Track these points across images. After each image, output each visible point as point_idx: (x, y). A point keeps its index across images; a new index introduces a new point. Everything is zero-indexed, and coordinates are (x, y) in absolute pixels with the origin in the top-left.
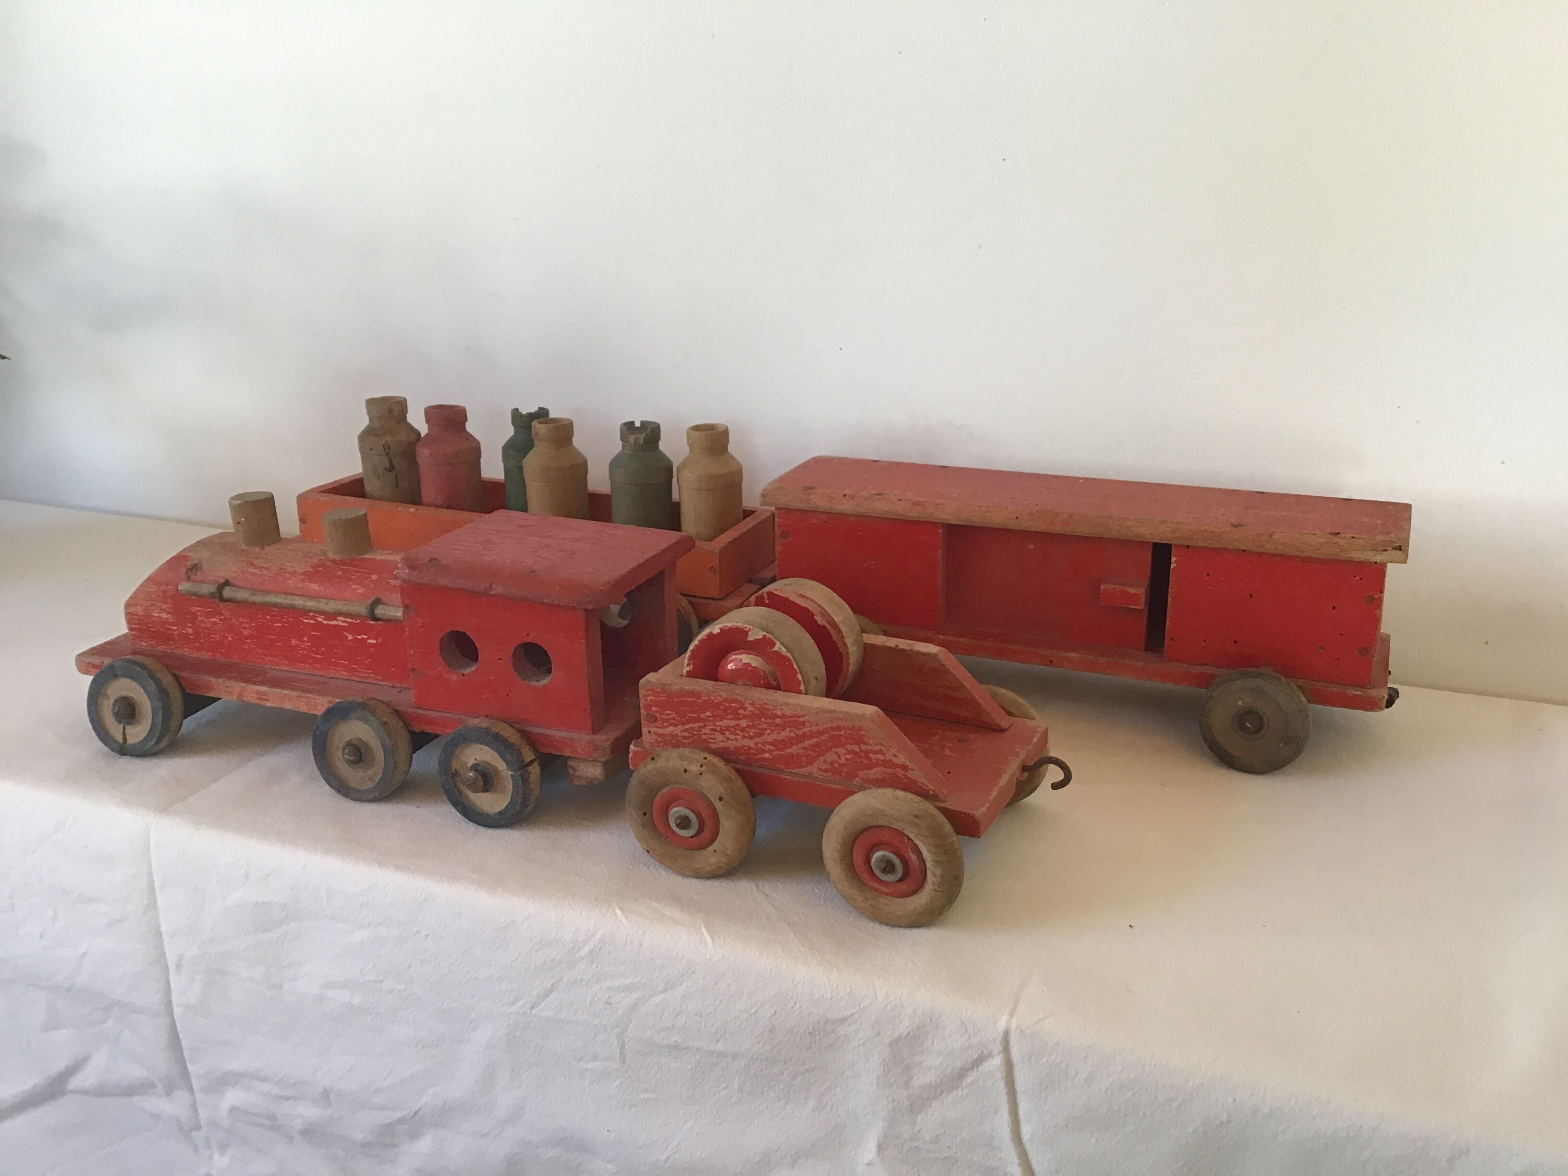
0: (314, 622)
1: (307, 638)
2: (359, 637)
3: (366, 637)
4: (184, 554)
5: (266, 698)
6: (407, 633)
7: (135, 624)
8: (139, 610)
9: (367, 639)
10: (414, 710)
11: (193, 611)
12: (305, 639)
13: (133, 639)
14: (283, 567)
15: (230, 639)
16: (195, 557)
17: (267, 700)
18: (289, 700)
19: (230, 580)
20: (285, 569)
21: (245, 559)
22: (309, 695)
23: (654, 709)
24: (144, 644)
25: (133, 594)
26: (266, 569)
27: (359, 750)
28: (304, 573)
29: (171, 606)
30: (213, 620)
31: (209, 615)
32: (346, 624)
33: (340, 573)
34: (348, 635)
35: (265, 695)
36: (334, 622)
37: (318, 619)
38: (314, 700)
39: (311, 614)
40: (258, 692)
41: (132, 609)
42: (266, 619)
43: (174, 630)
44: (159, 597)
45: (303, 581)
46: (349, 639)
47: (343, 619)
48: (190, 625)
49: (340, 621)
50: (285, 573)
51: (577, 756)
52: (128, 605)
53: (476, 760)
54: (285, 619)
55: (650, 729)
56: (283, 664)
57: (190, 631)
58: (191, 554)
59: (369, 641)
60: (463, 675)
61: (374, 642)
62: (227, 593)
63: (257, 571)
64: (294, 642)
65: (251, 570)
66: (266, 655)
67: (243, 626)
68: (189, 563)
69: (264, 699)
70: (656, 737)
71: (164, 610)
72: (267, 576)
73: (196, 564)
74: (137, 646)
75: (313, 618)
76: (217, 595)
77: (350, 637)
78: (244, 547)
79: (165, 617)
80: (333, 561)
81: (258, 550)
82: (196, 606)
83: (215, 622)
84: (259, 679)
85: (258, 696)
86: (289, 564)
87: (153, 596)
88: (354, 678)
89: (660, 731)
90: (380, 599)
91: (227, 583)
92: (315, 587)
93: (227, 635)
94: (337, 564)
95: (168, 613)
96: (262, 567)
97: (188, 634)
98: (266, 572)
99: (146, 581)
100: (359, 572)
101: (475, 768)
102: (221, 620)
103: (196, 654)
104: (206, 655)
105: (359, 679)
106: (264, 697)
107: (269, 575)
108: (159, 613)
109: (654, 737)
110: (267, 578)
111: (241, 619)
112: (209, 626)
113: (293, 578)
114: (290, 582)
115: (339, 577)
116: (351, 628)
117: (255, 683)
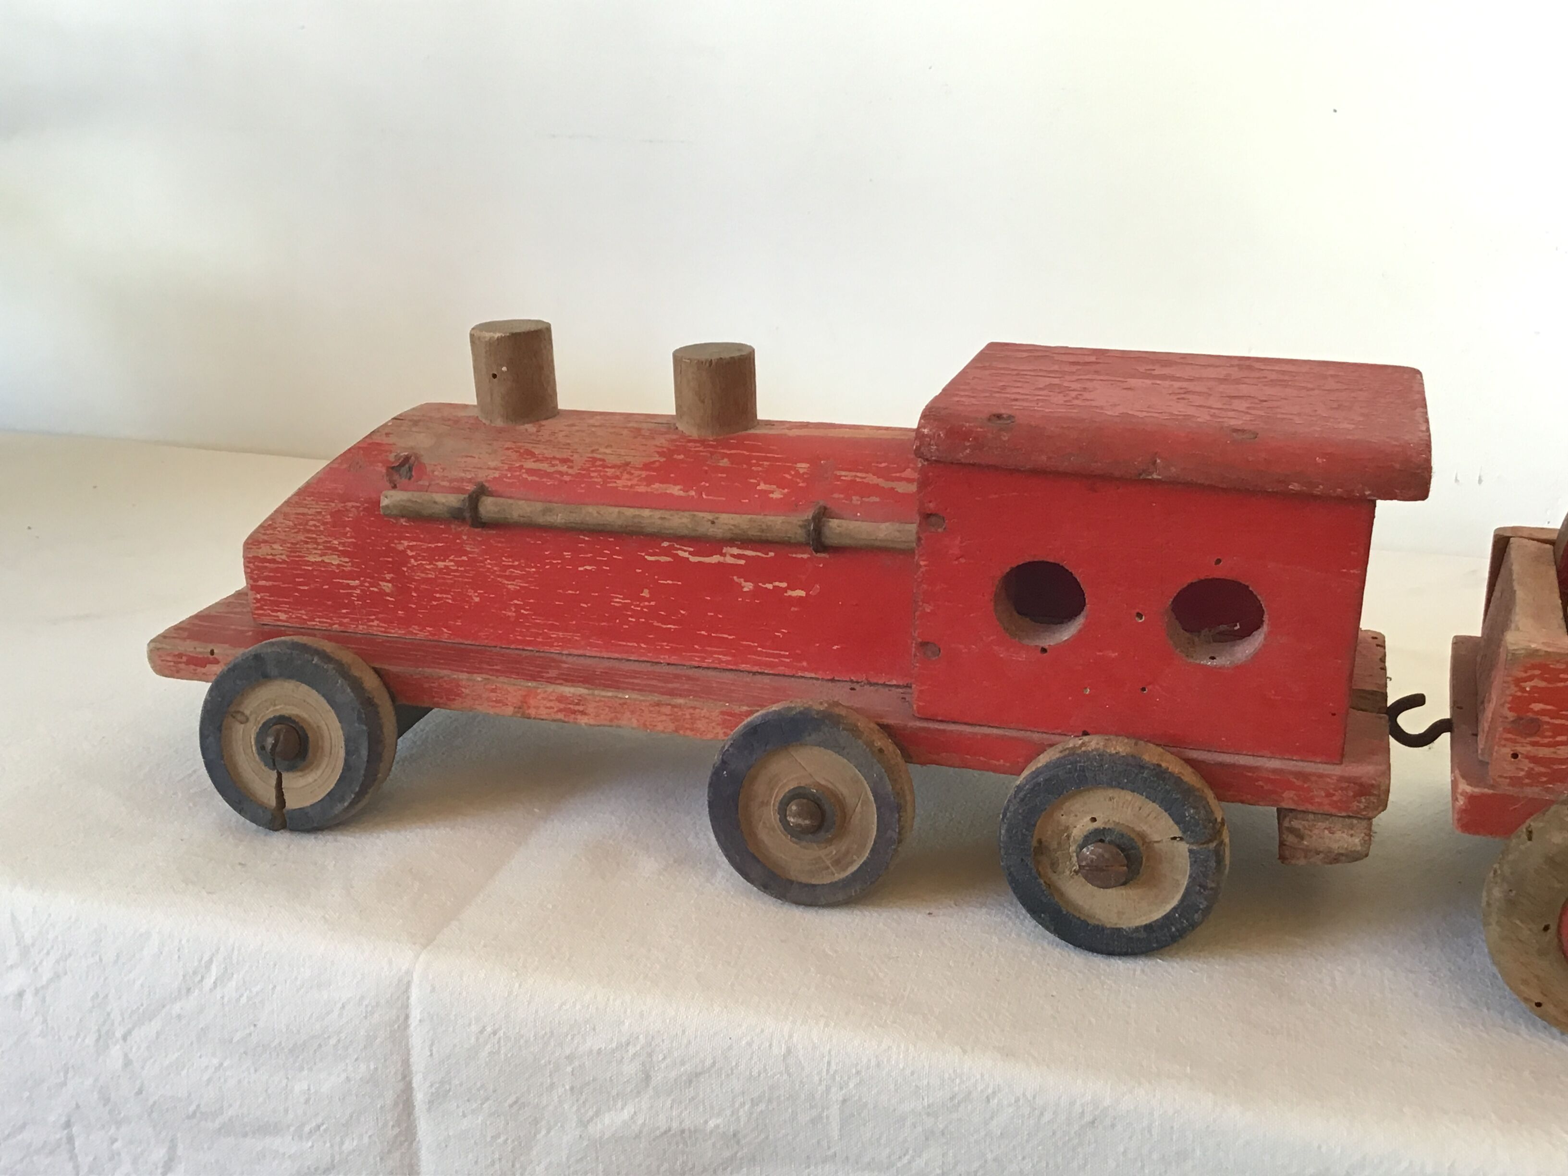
0: (668, 559)
1: (650, 593)
2: (770, 586)
3: (784, 585)
4: (377, 439)
5: (581, 708)
6: (923, 569)
7: (267, 579)
8: (279, 551)
9: (785, 590)
10: (919, 724)
11: (400, 548)
12: (646, 593)
13: (258, 608)
14: (599, 456)
15: (477, 599)
16: (403, 445)
17: (583, 713)
18: (633, 712)
19: (487, 484)
20: (603, 460)
21: (509, 444)
22: (680, 701)
23: (1537, 707)
24: (283, 616)
25: (266, 521)
26: (564, 461)
27: (819, 806)
28: (647, 467)
29: (354, 540)
30: (441, 564)
31: (433, 555)
32: (742, 562)
33: (725, 463)
34: (744, 584)
35: (578, 704)
36: (715, 559)
37: (681, 553)
38: (691, 711)
39: (665, 544)
40: (561, 699)
41: (264, 551)
42: (562, 558)
43: (355, 588)
44: (324, 524)
45: (649, 481)
46: (745, 589)
47: (735, 551)
48: (388, 576)
49: (730, 556)
50: (605, 467)
51: (1310, 808)
52: (252, 543)
53: (1094, 820)
54: (605, 555)
55: (1519, 749)
56: (592, 645)
57: (387, 587)
58: (392, 440)
59: (790, 593)
60: (1044, 650)
61: (801, 593)
62: (489, 507)
63: (544, 466)
64: (618, 600)
65: (530, 464)
66: (552, 627)
67: (507, 573)
68: (392, 457)
69: (574, 712)
70: (1532, 765)
71: (335, 549)
72: (567, 474)
73: (407, 459)
74: (266, 620)
75: (666, 552)
76: (467, 515)
77: (748, 586)
78: (499, 423)
79: (335, 562)
80: (702, 442)
81: (530, 428)
82: (406, 538)
83: (447, 567)
84: (553, 673)
85: (562, 706)
86: (608, 451)
87: (311, 523)
88: (743, 667)
89: (1544, 752)
90: (825, 508)
91: (482, 491)
92: (676, 490)
93: (471, 592)
94: (712, 446)
95: (344, 553)
96: (554, 458)
97: (382, 593)
98: (564, 468)
99: (300, 493)
100: (766, 459)
101: (1097, 836)
102: (458, 564)
103: (396, 633)
104: (420, 634)
105: (756, 669)
106: (577, 708)
107: (570, 471)
108: (321, 556)
109: (1526, 765)
110: (567, 478)
111: (507, 561)
112: (432, 575)
113: (626, 476)
114: (620, 483)
115: (723, 470)
116: (751, 570)
117: (550, 681)
